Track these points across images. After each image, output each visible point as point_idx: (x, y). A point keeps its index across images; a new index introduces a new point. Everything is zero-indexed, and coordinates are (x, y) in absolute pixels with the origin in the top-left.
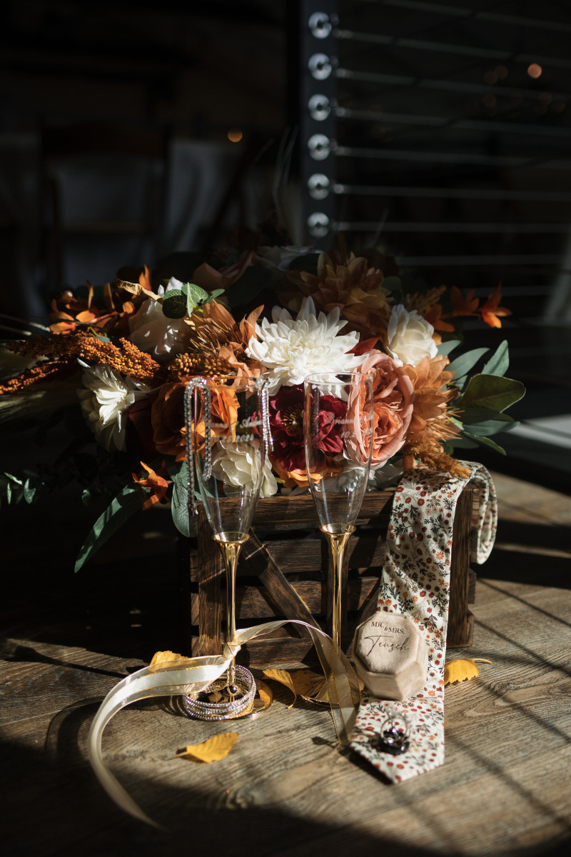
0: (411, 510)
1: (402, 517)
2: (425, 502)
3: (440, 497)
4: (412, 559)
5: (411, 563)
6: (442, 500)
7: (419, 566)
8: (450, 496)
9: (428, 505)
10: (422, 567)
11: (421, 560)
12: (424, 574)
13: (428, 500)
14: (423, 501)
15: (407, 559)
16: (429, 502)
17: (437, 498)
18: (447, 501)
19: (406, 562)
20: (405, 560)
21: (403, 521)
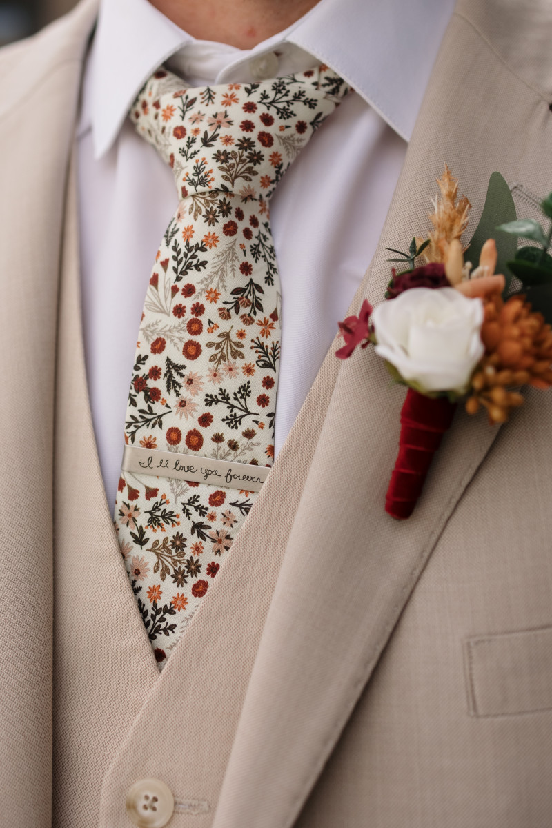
0: (169, 371)
1: (146, 390)
2: (203, 347)
3: (241, 335)
4: (170, 497)
5: (169, 508)
6: (246, 342)
7: (188, 515)
8: (265, 333)
9: (213, 358)
10: (196, 517)
11: (195, 498)
12: (201, 535)
13: (210, 345)
14: (197, 346)
15: (157, 499)
16: (213, 351)
17: (234, 337)
18: (261, 346)
19: (156, 508)
20: (154, 500)
21: (147, 398)
